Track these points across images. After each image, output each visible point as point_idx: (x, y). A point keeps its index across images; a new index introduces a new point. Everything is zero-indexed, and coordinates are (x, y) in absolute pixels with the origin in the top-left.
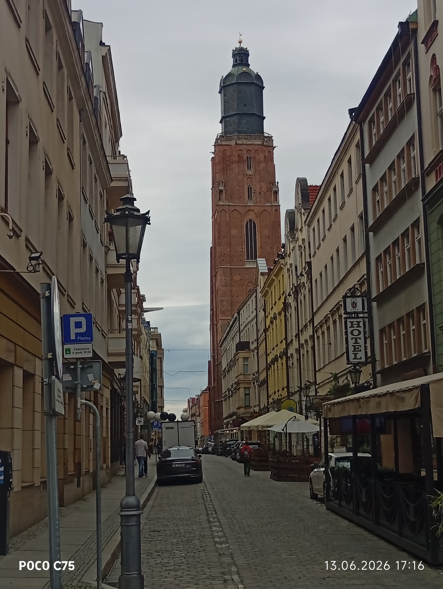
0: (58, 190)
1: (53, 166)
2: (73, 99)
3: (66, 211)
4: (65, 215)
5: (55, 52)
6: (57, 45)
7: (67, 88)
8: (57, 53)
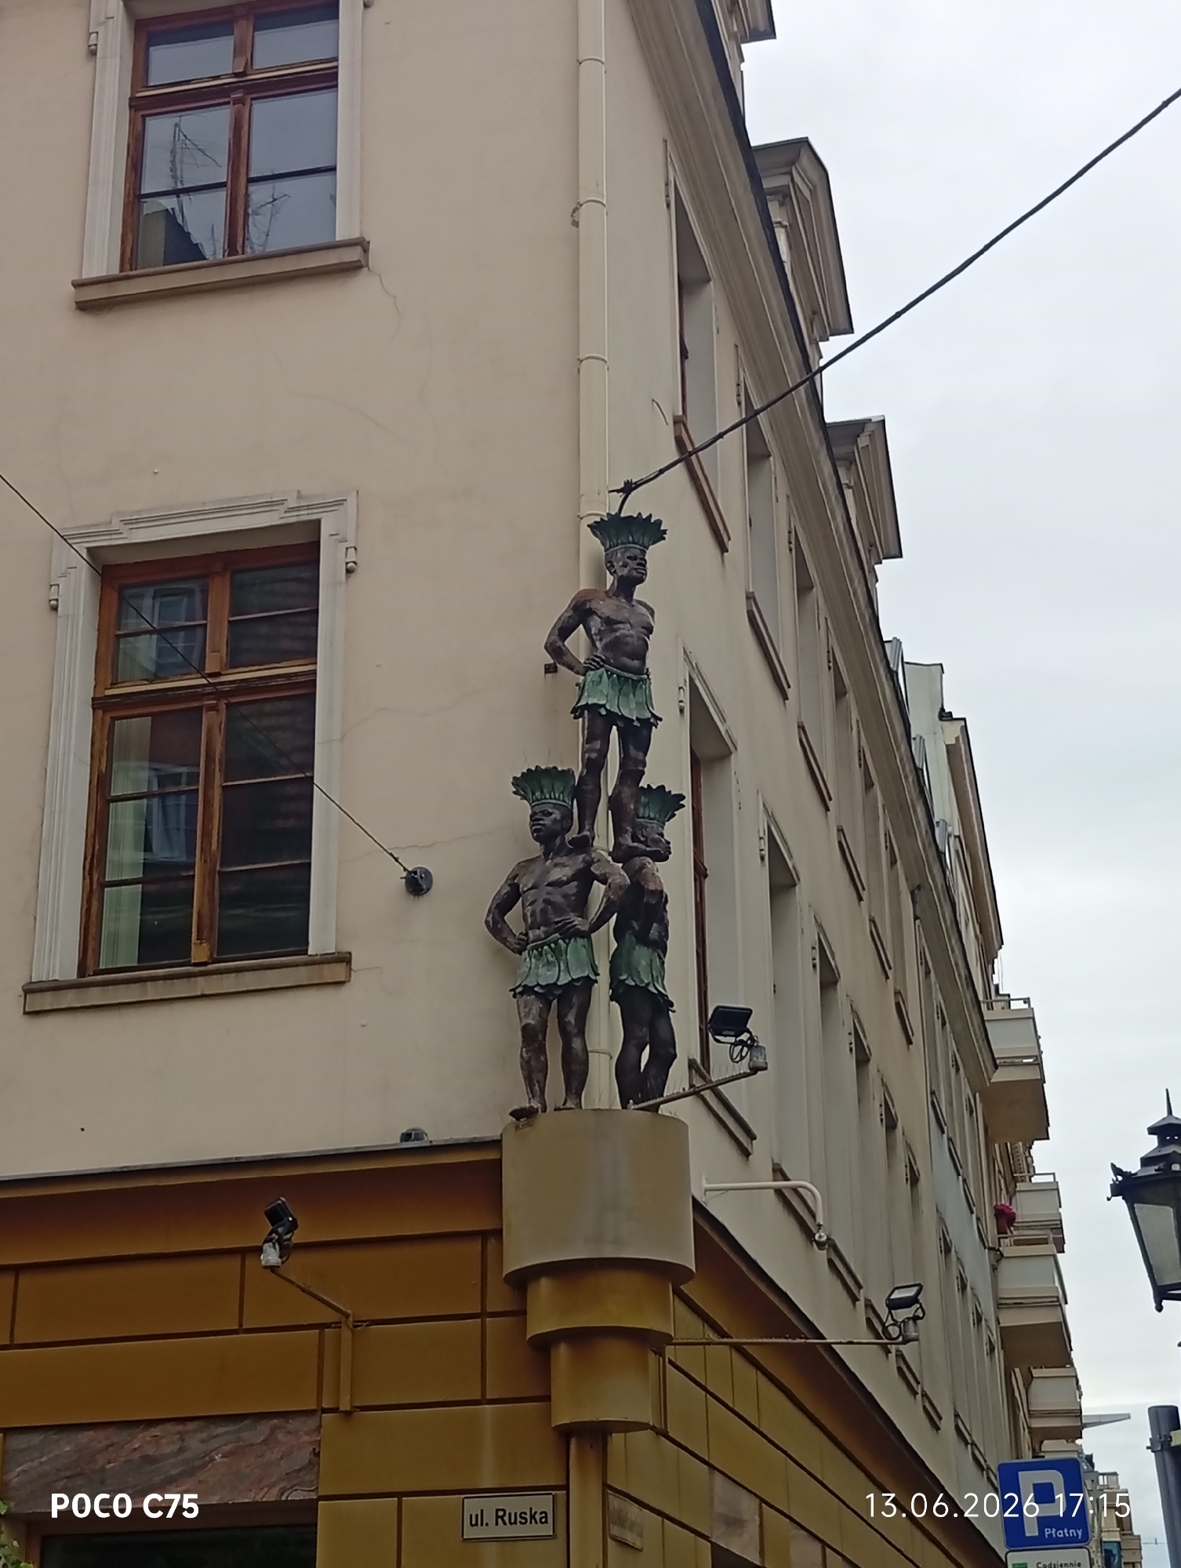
0: (883, 1104)
1: (871, 1041)
2: (898, 863)
3: (903, 1158)
4: (902, 1171)
5: (856, 749)
6: (859, 732)
7: (886, 835)
8: (860, 751)
